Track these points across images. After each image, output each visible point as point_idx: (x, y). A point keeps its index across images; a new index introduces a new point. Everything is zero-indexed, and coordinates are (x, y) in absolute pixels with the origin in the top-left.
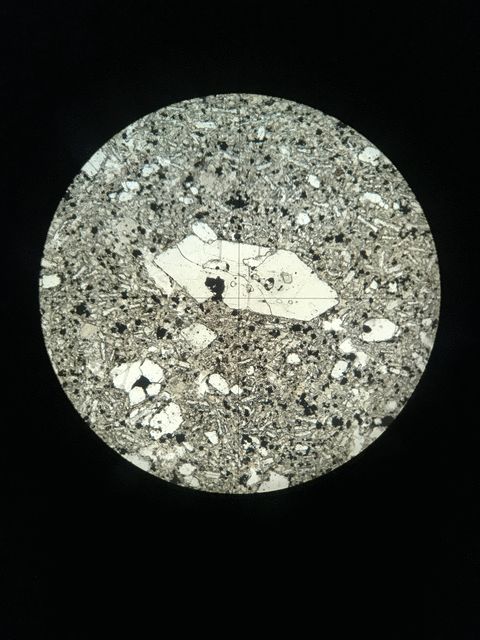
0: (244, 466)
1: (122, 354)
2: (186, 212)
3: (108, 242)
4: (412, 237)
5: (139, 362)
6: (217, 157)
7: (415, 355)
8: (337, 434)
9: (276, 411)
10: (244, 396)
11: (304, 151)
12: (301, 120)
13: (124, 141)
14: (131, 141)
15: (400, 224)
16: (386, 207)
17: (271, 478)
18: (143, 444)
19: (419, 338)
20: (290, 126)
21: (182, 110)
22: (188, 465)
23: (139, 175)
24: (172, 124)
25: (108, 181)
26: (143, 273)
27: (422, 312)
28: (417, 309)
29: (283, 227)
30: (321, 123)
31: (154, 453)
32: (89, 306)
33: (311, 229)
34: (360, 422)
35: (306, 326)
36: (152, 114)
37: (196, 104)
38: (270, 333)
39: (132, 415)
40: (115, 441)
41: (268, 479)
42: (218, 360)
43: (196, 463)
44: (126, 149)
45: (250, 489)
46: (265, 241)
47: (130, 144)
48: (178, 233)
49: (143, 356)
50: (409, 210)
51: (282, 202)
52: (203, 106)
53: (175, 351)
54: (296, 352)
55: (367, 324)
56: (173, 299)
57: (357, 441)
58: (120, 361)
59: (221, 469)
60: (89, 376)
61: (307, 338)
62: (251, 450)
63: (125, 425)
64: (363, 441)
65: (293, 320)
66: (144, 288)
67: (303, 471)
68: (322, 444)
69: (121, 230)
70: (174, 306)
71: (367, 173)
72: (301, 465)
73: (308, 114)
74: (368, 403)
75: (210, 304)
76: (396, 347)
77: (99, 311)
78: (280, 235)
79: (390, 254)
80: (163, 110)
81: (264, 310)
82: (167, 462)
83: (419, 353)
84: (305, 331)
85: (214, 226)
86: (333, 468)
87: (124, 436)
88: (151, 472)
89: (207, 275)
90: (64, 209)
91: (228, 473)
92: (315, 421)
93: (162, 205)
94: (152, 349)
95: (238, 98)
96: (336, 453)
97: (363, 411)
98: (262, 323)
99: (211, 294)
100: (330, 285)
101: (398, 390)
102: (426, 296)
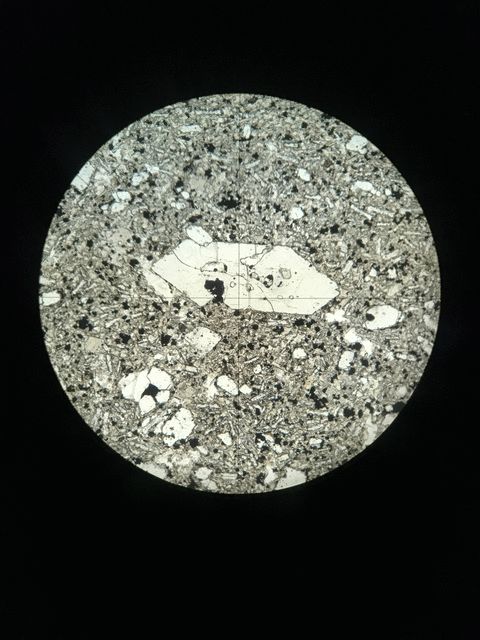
0: (260, 465)
1: (128, 364)
2: (180, 218)
3: (104, 254)
4: (406, 221)
5: (146, 371)
6: (205, 160)
7: (420, 339)
8: (350, 424)
9: (287, 407)
10: (253, 395)
11: (292, 145)
12: (285, 114)
13: (111, 152)
14: (118, 151)
15: (394, 209)
16: (378, 194)
17: (288, 474)
18: (157, 452)
19: (423, 322)
20: (275, 122)
21: (166, 116)
22: (204, 469)
23: (129, 185)
24: (157, 131)
25: (98, 193)
26: (142, 283)
27: (423, 295)
28: (418, 293)
29: (277, 223)
30: (305, 116)
31: (170, 460)
32: (91, 319)
33: (305, 222)
34: (372, 411)
35: (309, 320)
36: (136, 123)
37: (179, 108)
38: (274, 330)
39: (144, 423)
40: (129, 451)
41: (285, 476)
42: (224, 361)
43: (212, 466)
44: (114, 160)
45: (268, 487)
46: (260, 239)
47: (117, 154)
48: (173, 239)
49: (150, 364)
50: (402, 195)
51: (274, 198)
52: (186, 110)
53: (181, 356)
54: (302, 347)
55: (370, 312)
56: (174, 305)
57: (370, 430)
58: (127, 371)
59: (237, 470)
60: (98, 389)
61: (312, 332)
62: (265, 448)
63: (138, 435)
64: (376, 429)
65: (295, 315)
66: (145, 297)
67: (319, 464)
68: (336, 436)
69: (116, 242)
70: (176, 312)
71: (355, 162)
72: (316, 458)
73: (292, 109)
74: (377, 391)
75: (211, 306)
76: (401, 332)
77: (102, 324)
78: (275, 232)
79: (387, 241)
80: (147, 117)
81: (265, 307)
82: (183, 467)
83: (424, 337)
84: (309, 325)
85: (208, 229)
86: (349, 459)
87: (138, 445)
88: (168, 480)
89: (207, 278)
90: (58, 226)
91: (245, 473)
92: (326, 414)
93: (154, 212)
94: (158, 356)
95: (221, 98)
96: (349, 443)
97: (373, 400)
98: (264, 320)
99: (212, 296)
100: (329, 276)
101: (406, 375)
102: (426, 279)
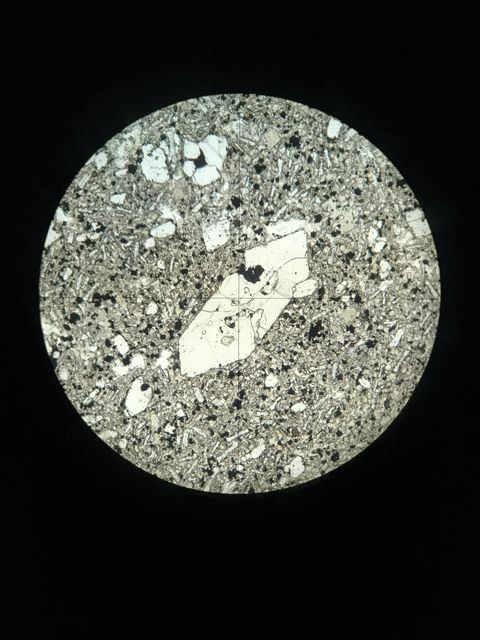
0: (77, 214)
1: (236, 157)
2: (330, 282)
3: (342, 198)
4: (206, 468)
5: (220, 168)
6: (364, 334)
7: (99, 418)
8: (64, 312)
9: (112, 269)
10: (142, 246)
11: (330, 413)
12: (358, 423)
13: (421, 259)
14: (418, 266)
15: (223, 464)
17: (56, 234)
18: (145, 133)
19: (112, 429)
20: (358, 411)
21: (421, 325)
22: (104, 163)
23: (385, 257)
24: (414, 309)
25: (395, 226)
26: (297, 214)
27: (134, 443)
28: (140, 441)
29: (274, 360)
31: (131, 138)
32: (294, 151)
33: (259, 383)
34: (63, 339)
35: (176, 335)
38: (186, 300)
39: (176, 137)
42: (186, 241)
43: (103, 172)
44: (414, 257)
47: (416, 263)
48: (316, 265)
49: (224, 175)
50: (230, 478)
51: (295, 370)
52: (415, 344)
53: (214, 207)
54: (156, 314)
55: (150, 389)
56: (261, 230)
57: (49, 328)
58: (231, 152)
59: (86, 191)
60: (232, 117)
62: (88, 227)
63: (170, 125)
64: (47, 333)
65: (187, 326)
66: (284, 209)
68: (61, 294)
70: (254, 227)
71: (283, 456)
72: (52, 266)
73: (360, 432)
74: (77, 354)
75: (240, 260)
76: (115, 405)
77: (284, 157)
78: (267, 354)
79: (200, 441)
81: (210, 305)
82: (117, 146)
83: (99, 423)
84: (171, 332)
85: (306, 299)
87: (161, 119)
89: (266, 271)
90: (390, 174)
91: (78, 196)
92: (85, 299)
93: (349, 263)
94: (226, 187)
96: (47, 302)
97: (72, 346)
98: (199, 297)
99: (248, 266)
100: (201, 376)
101: (75, 387)
102: (147, 454)
